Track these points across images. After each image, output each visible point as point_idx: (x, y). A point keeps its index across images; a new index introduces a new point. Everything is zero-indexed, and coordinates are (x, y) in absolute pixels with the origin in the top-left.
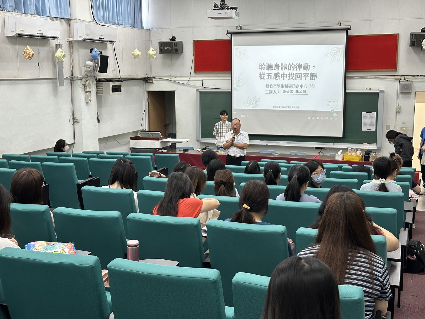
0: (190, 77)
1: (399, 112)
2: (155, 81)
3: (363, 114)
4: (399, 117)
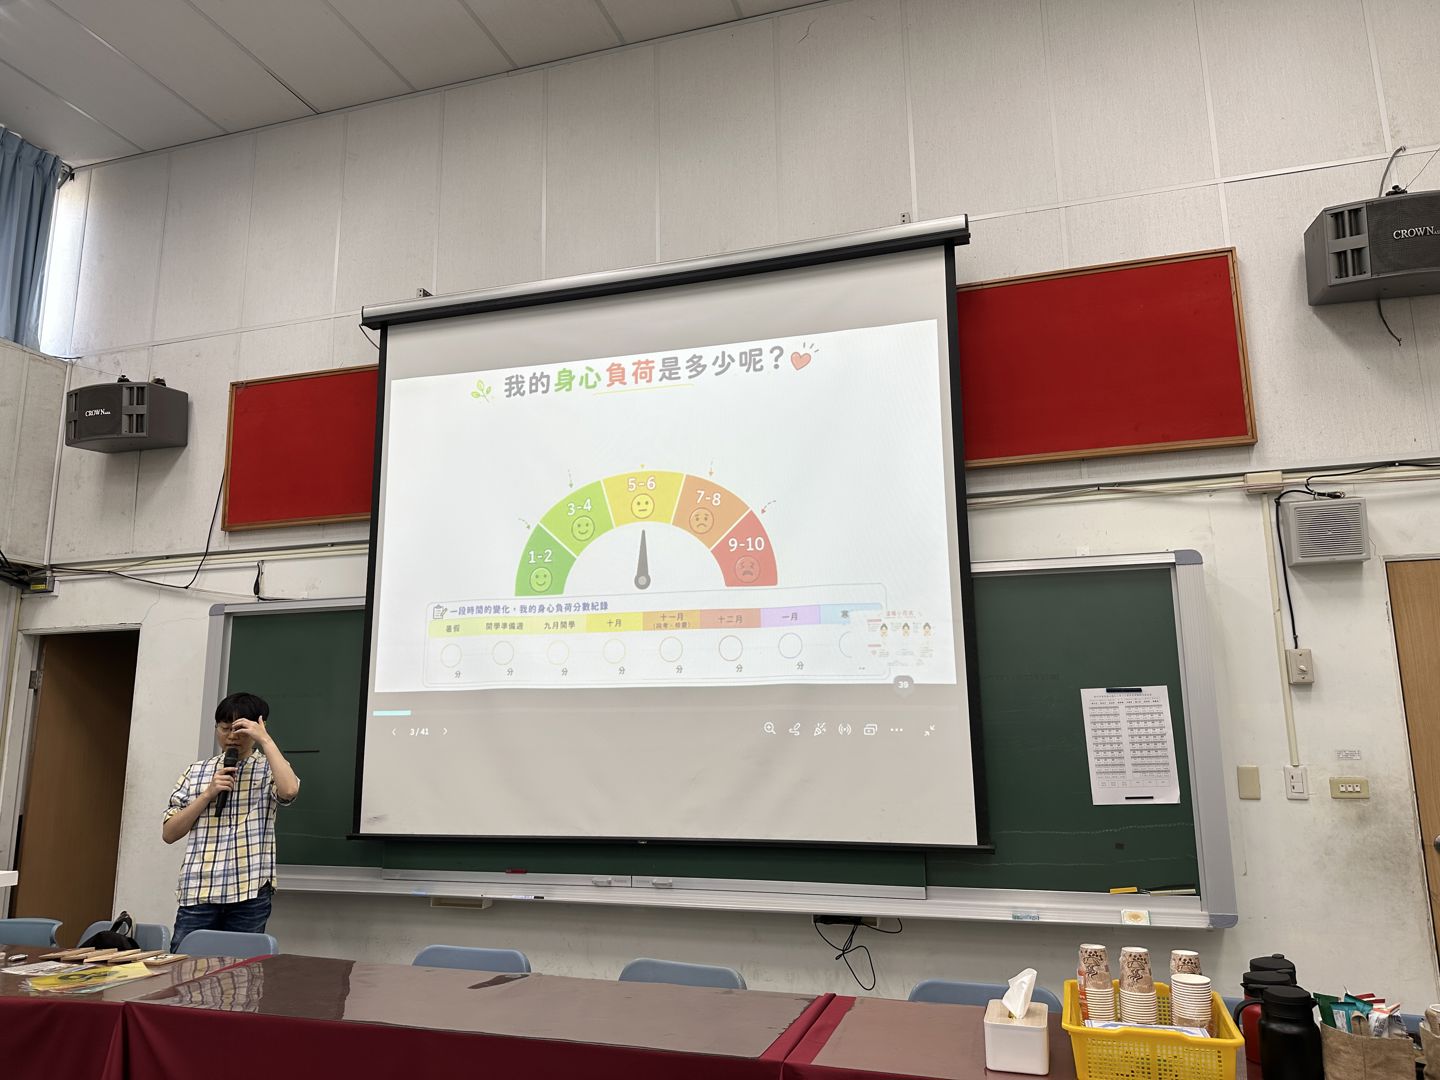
0: (206, 554)
1: (1302, 684)
2: (62, 586)
3: (1092, 698)
4: (1306, 712)
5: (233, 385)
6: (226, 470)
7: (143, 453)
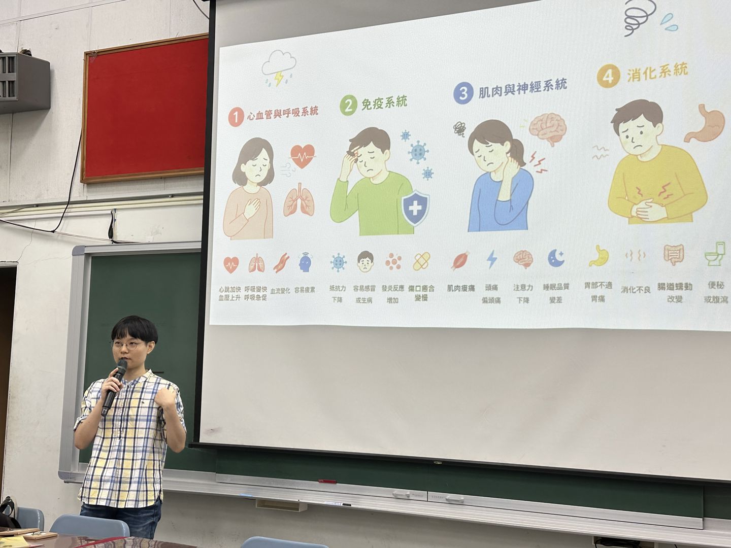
0: (69, 203)
5: (87, 54)
6: (83, 130)
7: (14, 115)
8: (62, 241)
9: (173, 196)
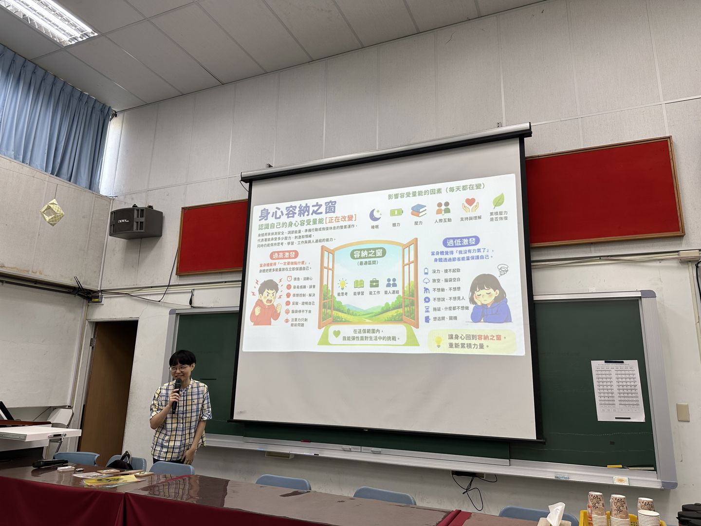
0: (169, 286)
2: (106, 300)
3: (597, 365)
5: (183, 208)
6: (179, 247)
7: (142, 239)
8: (164, 306)
9: (225, 282)
